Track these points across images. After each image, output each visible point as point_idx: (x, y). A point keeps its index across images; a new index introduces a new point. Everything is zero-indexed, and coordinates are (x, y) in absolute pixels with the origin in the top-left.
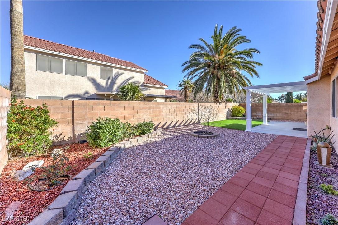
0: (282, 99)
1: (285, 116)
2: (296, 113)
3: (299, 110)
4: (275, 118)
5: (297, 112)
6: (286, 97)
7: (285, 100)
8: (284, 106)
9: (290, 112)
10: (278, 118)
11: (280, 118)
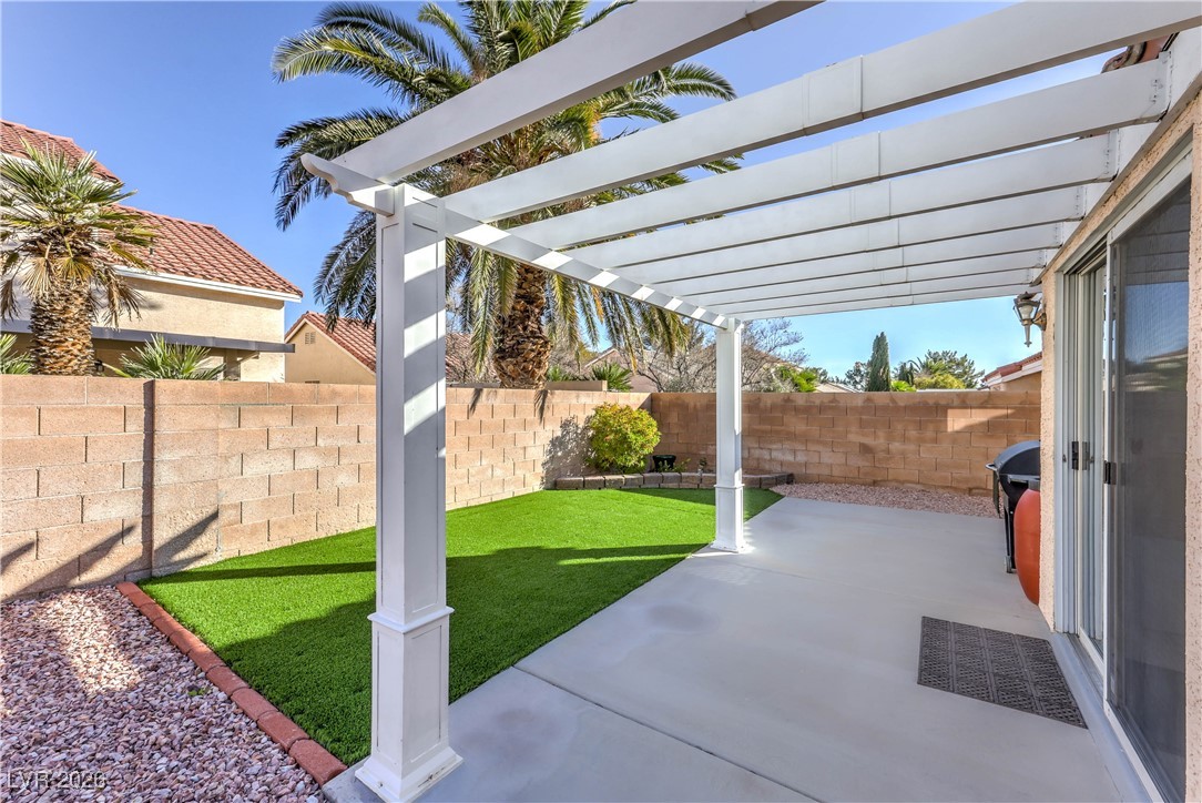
0: (858, 379)
1: (861, 463)
2: (912, 447)
3: (930, 434)
4: (813, 471)
5: (921, 441)
6: (867, 373)
7: (864, 383)
8: (855, 409)
9: (882, 441)
10: (826, 472)
11: (836, 472)
